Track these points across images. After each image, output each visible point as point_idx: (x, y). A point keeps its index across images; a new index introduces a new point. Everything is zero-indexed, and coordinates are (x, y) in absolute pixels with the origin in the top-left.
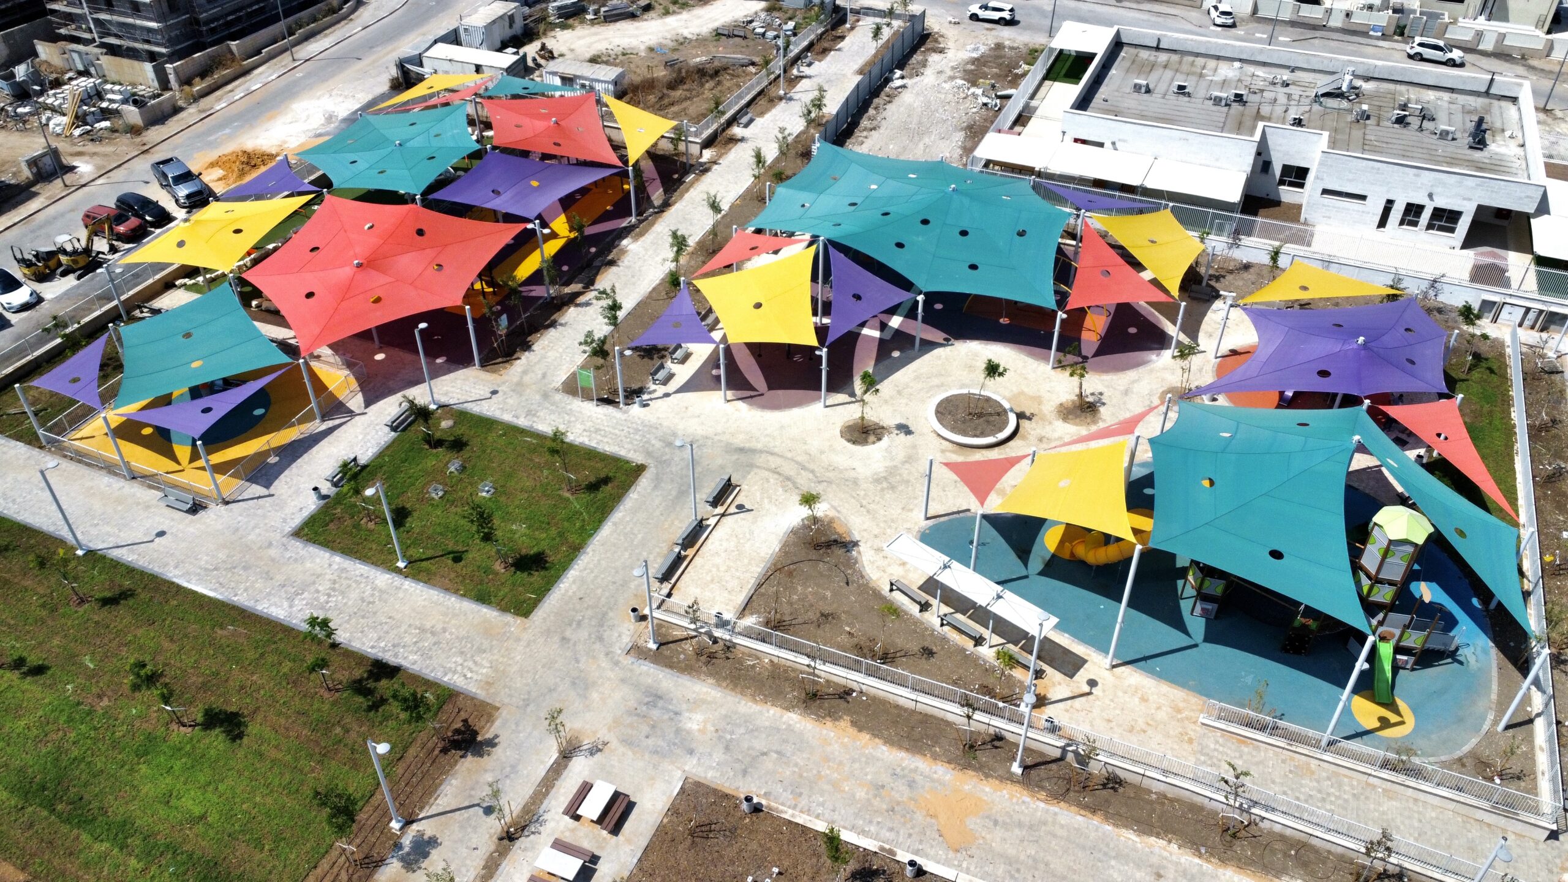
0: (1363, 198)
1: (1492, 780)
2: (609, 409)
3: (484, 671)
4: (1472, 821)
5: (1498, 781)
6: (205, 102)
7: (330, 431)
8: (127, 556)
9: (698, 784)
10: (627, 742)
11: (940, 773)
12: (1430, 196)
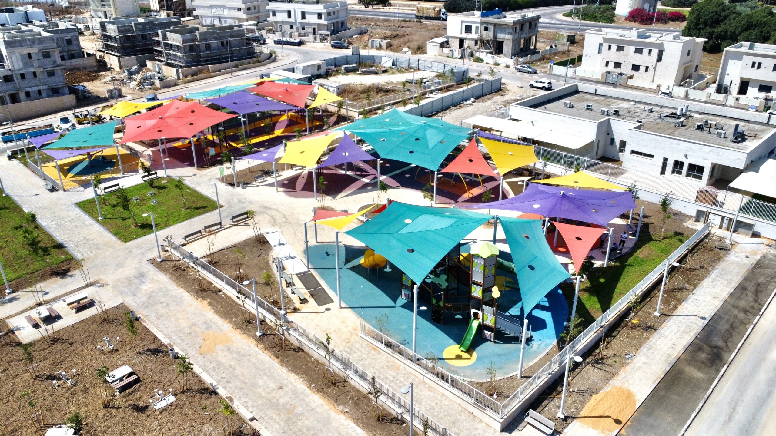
0: (652, 156)
1: (492, 395)
2: (230, 187)
3: (91, 255)
4: (467, 412)
5: (495, 396)
6: (188, 85)
7: (124, 177)
8: (17, 199)
9: (125, 306)
10: (114, 287)
11: (225, 327)
12: (686, 156)
